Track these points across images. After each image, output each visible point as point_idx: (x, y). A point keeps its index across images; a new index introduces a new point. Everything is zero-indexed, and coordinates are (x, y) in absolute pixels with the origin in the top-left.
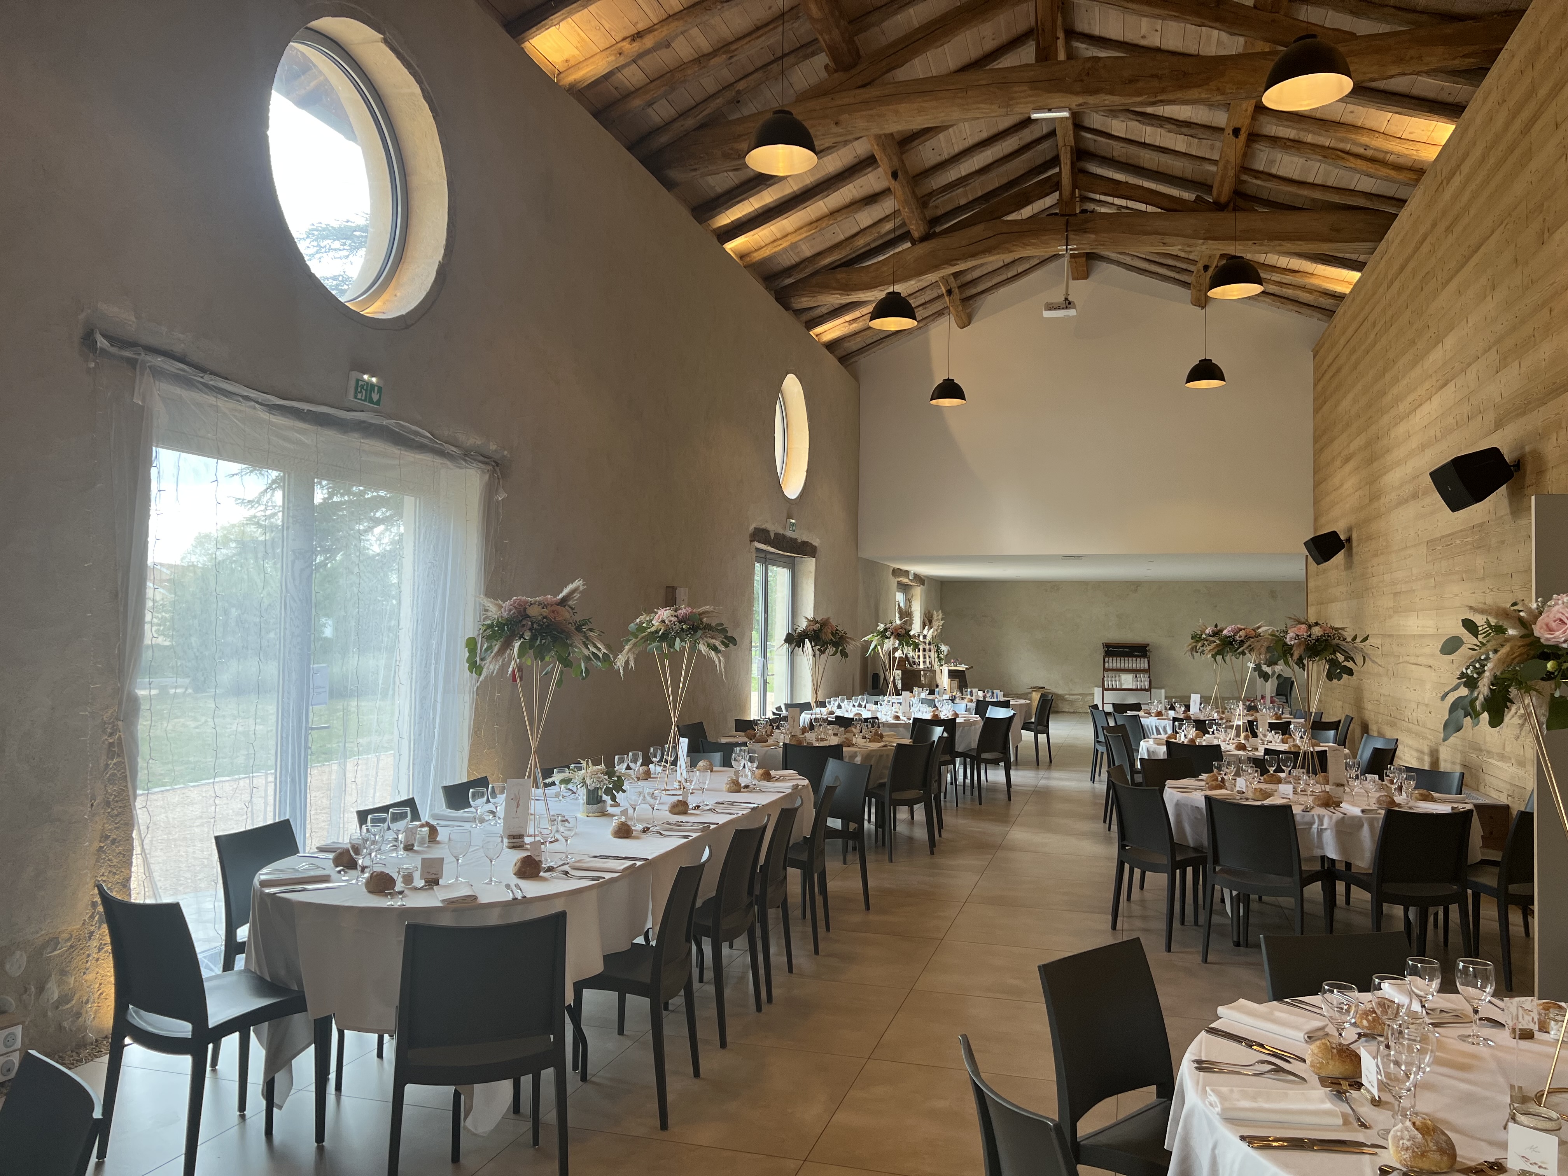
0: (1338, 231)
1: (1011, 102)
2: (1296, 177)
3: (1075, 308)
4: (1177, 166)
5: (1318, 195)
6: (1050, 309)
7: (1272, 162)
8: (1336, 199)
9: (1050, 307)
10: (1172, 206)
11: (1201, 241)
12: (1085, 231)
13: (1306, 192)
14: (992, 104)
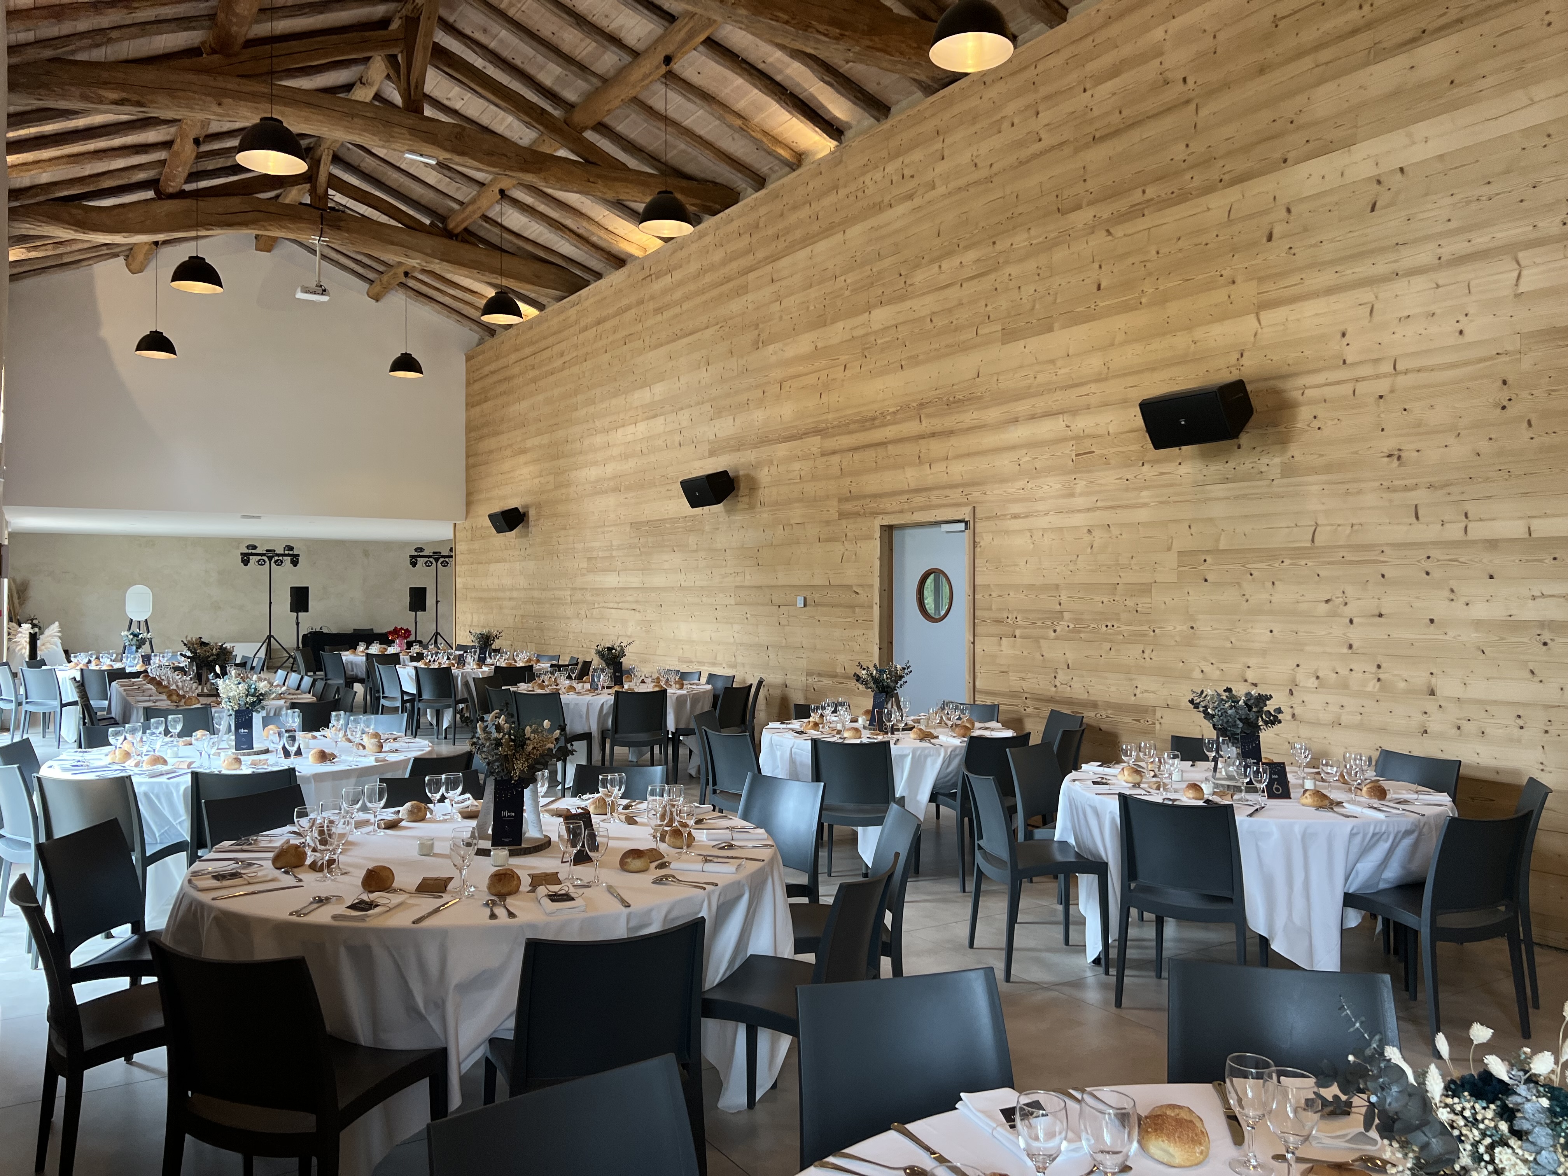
0: (538, 277)
1: (391, 139)
2: (515, 229)
3: (328, 295)
4: (417, 191)
5: (530, 248)
6: (306, 292)
7: (502, 214)
8: (542, 254)
9: (306, 291)
10: (413, 226)
11: (438, 261)
12: (339, 228)
13: (521, 243)
14: (374, 135)
